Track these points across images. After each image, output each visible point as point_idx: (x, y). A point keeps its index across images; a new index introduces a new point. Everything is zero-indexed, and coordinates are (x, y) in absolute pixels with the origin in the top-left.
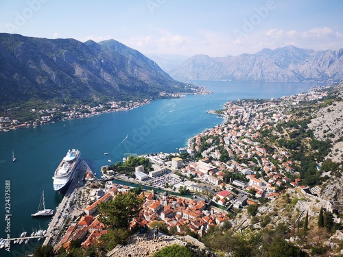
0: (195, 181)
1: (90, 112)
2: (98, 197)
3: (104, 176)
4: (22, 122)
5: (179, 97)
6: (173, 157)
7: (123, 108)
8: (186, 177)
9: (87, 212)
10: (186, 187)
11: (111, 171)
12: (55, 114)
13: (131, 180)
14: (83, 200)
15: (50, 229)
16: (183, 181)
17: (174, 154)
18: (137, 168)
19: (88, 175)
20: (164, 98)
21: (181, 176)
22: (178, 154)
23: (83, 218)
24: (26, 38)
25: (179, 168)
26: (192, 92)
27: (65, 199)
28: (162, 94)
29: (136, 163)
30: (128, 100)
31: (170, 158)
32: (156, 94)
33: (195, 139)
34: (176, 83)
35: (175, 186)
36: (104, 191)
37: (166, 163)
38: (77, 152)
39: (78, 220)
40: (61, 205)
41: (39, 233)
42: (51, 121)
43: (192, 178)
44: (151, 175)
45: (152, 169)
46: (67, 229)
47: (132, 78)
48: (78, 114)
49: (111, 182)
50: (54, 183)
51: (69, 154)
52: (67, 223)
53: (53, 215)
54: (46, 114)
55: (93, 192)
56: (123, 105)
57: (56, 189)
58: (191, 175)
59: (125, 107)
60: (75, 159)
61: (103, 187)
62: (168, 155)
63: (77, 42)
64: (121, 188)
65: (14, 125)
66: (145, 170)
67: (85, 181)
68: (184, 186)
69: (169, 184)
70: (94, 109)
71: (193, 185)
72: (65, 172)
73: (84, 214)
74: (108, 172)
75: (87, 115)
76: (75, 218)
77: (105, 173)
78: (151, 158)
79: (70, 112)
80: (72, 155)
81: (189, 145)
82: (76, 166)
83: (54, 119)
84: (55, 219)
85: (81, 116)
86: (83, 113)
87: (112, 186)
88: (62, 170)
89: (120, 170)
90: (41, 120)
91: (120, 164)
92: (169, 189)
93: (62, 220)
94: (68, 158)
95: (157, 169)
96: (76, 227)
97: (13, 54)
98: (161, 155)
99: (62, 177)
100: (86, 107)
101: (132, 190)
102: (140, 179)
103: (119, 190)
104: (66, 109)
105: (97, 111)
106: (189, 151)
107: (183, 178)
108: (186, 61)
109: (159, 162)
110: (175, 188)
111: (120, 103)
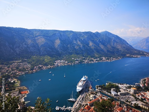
0: (144, 102)
1: (94, 61)
2: (93, 98)
3: (97, 90)
4: (69, 62)
5: (137, 57)
6: (131, 87)
7: (108, 60)
8: (138, 99)
9: (88, 104)
10: (138, 104)
11: (100, 88)
12: (80, 60)
13: (109, 94)
14: (87, 98)
15: (74, 107)
16: (136, 100)
17: (132, 86)
18: (112, 89)
19: (90, 88)
20: (129, 57)
21: (136, 98)
22: (134, 86)
23: (86, 106)
24: (74, 32)
25: (135, 93)
26: (145, 55)
27: (80, 96)
28: (128, 55)
29: (112, 86)
30: (111, 57)
31: (130, 87)
32: (125, 55)
33: (145, 80)
34: (136, 50)
35: (132, 102)
36: (96, 96)
37: (128, 89)
38: (87, 77)
39: (85, 107)
40: (79, 98)
41: (69, 107)
42: (79, 63)
43: (142, 100)
44: (119, 93)
45: (120, 91)
46: (80, 109)
47: (114, 48)
48: (89, 62)
49: (100, 93)
50: (77, 88)
51: (83, 77)
52: (80, 107)
53: (75, 102)
54: (77, 60)
55: (92, 96)
56: (108, 59)
57: (78, 91)
58: (141, 98)
59: (109, 60)
60: (86, 80)
61: (96, 95)
62: (129, 85)
63: (91, 32)
64: (104, 97)
65: (66, 63)
66: (116, 91)
67: (89, 90)
68: (137, 103)
69: (129, 100)
70: (95, 60)
71: (142, 104)
72: (81, 84)
73: (87, 105)
74: (99, 88)
75: (92, 62)
76: (83, 105)
77: (97, 88)
78: (119, 85)
79: (86, 60)
80: (84, 78)
81: (141, 82)
82: (86, 83)
83: (80, 63)
84: (76, 104)
85: (90, 62)
86: (91, 61)
87: (100, 95)
88: (80, 84)
89: (104, 88)
90: (75, 62)
91: (104, 85)
92: (128, 103)
93: (78, 105)
94: (83, 79)
95: (123, 91)
96: (83, 110)
97: (69, 38)
98: (125, 85)
99: (80, 86)
100: (92, 59)
101: (109, 99)
102: (113, 95)
103: (103, 97)
104: (84, 59)
105: (96, 61)
106: (141, 86)
107: (137, 99)
108: (142, 40)
109: (124, 88)
110: (132, 104)
111: (106, 58)
